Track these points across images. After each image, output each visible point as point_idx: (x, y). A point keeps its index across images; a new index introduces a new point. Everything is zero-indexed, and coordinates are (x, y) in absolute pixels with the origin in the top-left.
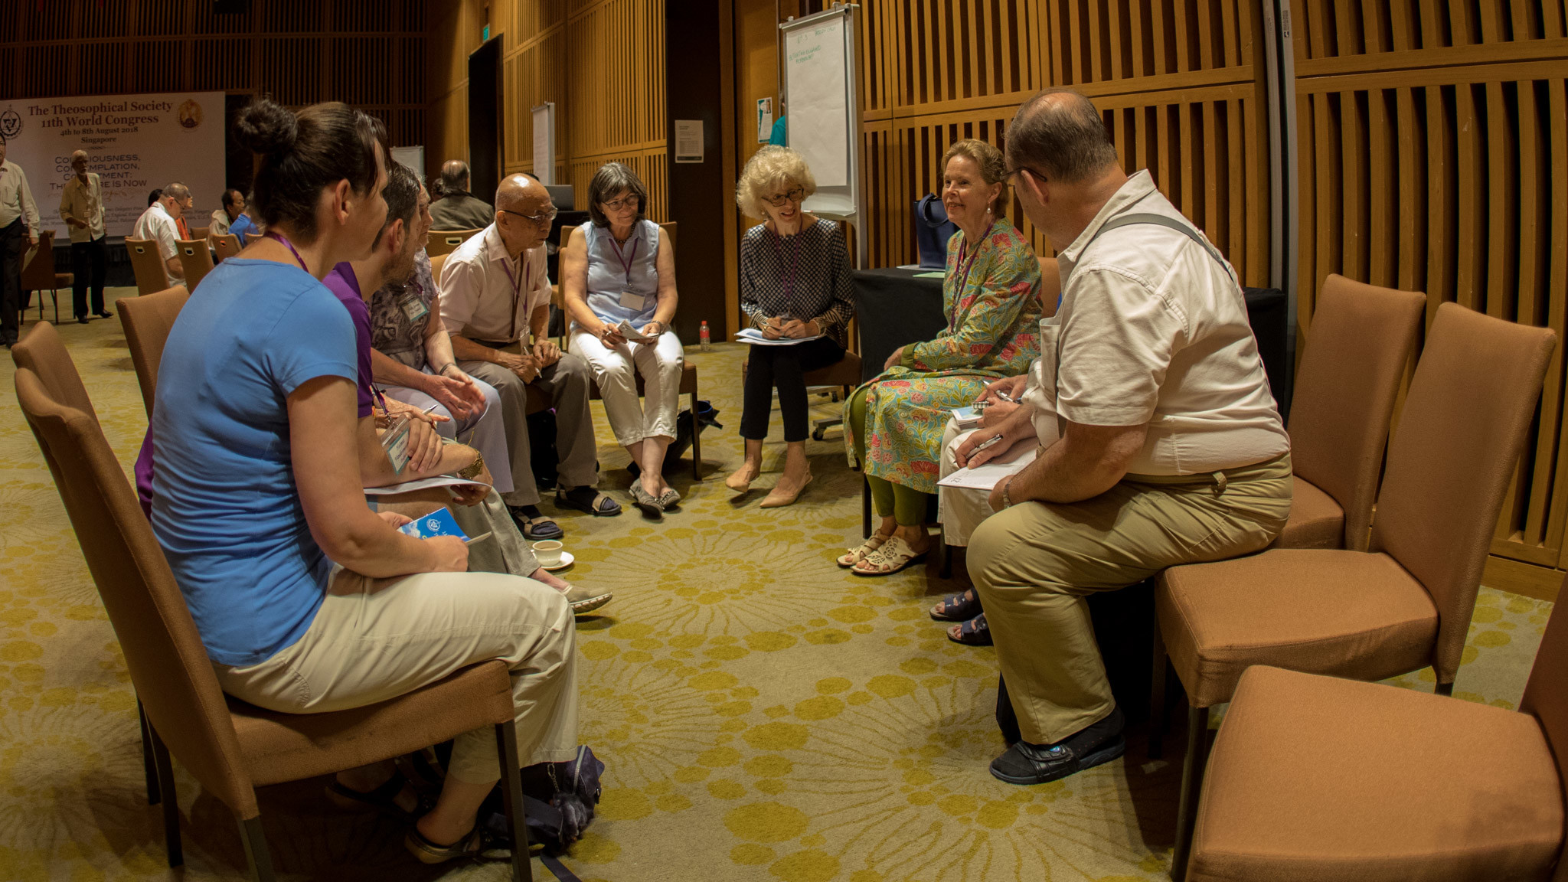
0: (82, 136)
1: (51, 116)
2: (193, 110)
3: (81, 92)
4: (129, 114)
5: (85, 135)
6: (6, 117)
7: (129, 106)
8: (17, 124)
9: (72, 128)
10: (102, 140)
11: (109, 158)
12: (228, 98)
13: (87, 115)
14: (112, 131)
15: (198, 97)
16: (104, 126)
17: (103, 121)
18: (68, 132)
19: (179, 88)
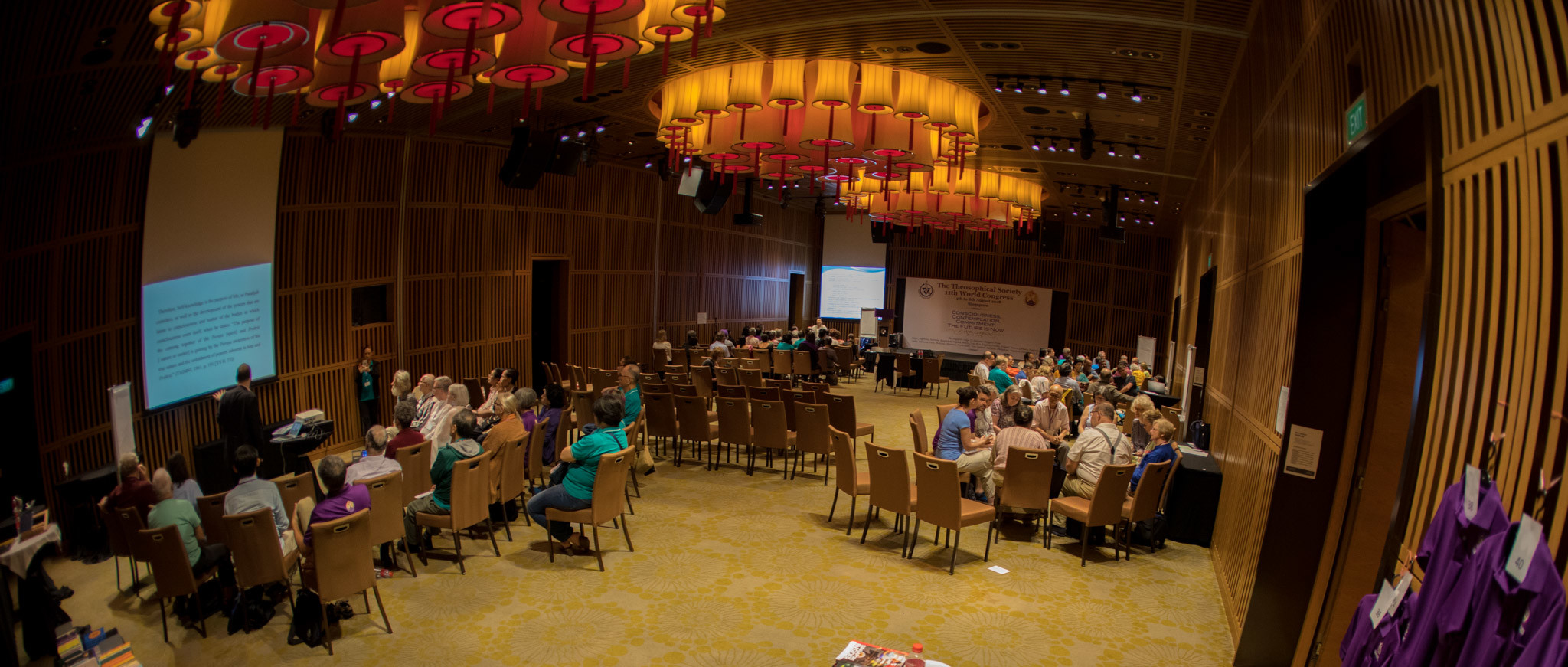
0: (968, 301)
1: (950, 289)
2: (1033, 297)
3: (969, 279)
4: (996, 293)
5: (970, 302)
6: (924, 287)
7: (997, 290)
8: (930, 291)
9: (963, 297)
10: (980, 305)
11: (983, 315)
12: (1055, 294)
13: (973, 292)
14: (986, 301)
15: (1035, 289)
16: (981, 298)
17: (981, 295)
18: (961, 299)
19: (1027, 284)
